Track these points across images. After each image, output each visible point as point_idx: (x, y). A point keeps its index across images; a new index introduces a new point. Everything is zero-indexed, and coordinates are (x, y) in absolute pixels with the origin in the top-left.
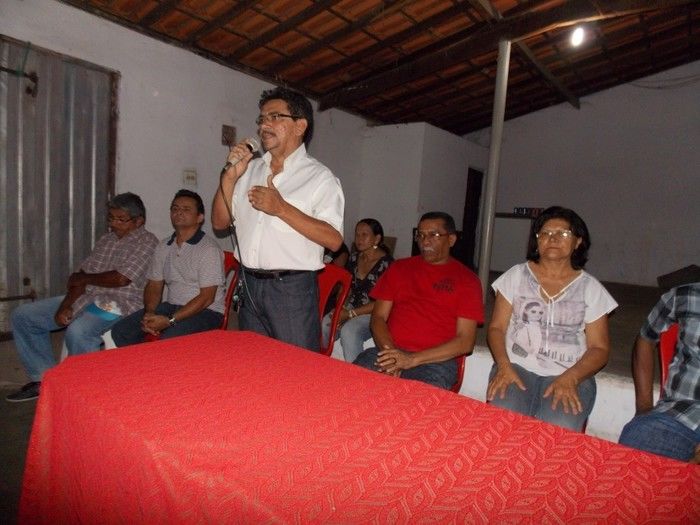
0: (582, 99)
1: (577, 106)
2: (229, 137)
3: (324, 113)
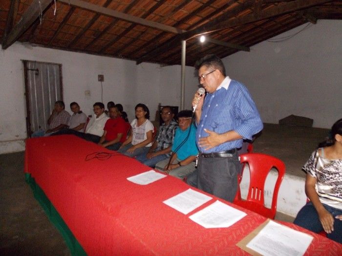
2: (101, 78)
3: (139, 65)
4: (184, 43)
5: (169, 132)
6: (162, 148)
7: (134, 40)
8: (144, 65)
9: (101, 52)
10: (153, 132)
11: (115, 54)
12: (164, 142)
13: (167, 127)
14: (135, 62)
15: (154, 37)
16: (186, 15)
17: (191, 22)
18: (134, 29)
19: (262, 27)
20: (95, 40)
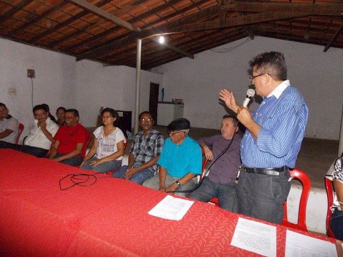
0: (195, 55)
1: (193, 58)
2: (31, 74)
3: (80, 61)
4: (140, 42)
5: (151, 144)
6: (143, 162)
7: (79, 32)
8: (86, 62)
9: (32, 41)
10: (125, 142)
11: (50, 45)
12: (145, 155)
13: (147, 137)
14: (74, 58)
15: (103, 30)
16: (145, 11)
17: (147, 20)
18: (81, 18)
19: (210, 36)
20: (26, 24)
